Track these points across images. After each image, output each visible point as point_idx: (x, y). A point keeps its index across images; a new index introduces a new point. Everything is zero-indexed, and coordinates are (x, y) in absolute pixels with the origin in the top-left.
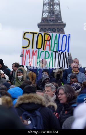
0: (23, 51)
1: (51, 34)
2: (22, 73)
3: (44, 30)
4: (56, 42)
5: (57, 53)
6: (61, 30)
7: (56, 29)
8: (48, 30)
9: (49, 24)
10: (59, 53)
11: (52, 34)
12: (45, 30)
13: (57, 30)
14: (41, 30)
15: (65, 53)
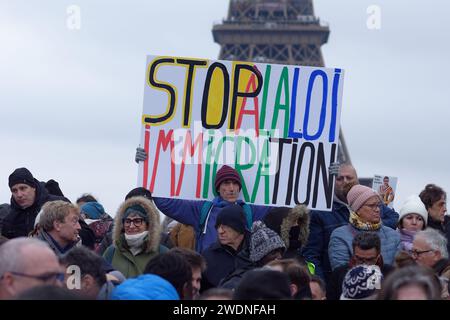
0: (147, 135)
1: (262, 68)
2: (144, 224)
3: (239, 52)
4: (282, 102)
5: (285, 145)
6: (309, 55)
7: (290, 48)
8: (255, 53)
9: (261, 28)
10: (295, 147)
11: (269, 68)
12: (243, 52)
13: (294, 53)
14: (228, 52)
15: (321, 145)
